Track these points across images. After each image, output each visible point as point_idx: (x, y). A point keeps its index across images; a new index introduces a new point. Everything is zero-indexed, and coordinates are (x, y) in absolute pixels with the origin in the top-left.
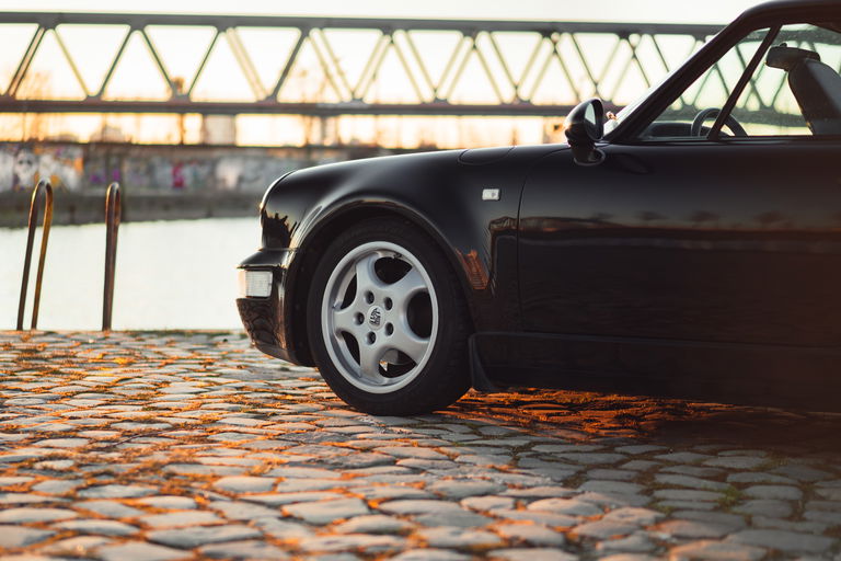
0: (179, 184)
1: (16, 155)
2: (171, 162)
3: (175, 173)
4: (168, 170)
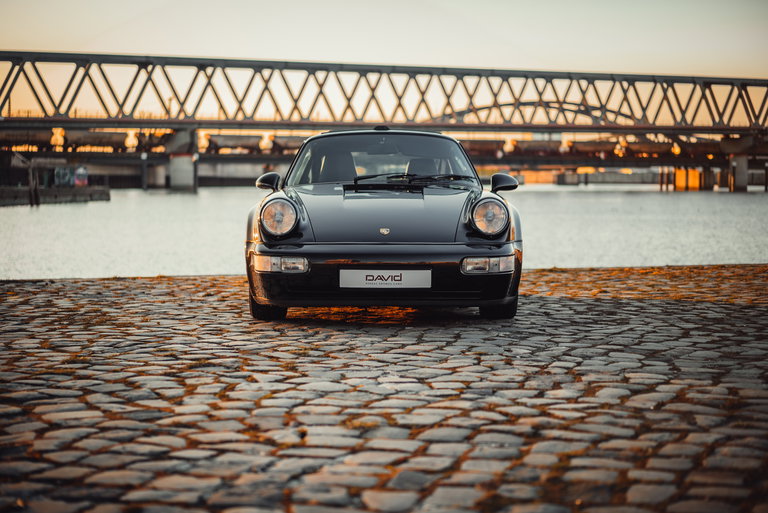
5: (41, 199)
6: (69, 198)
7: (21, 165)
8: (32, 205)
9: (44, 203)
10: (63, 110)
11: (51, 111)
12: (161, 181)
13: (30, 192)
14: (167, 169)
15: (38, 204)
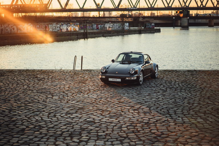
0: (98, 29)
1: (67, 25)
2: (96, 24)
3: (97, 26)
4: (96, 26)
5: (142, 32)
6: (149, 32)
7: (142, 20)
8: (139, 34)
9: (142, 33)
10: (153, 6)
11: (150, 6)
12: (179, 24)
13: (139, 30)
14: (181, 21)
15: (141, 34)
